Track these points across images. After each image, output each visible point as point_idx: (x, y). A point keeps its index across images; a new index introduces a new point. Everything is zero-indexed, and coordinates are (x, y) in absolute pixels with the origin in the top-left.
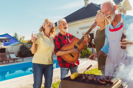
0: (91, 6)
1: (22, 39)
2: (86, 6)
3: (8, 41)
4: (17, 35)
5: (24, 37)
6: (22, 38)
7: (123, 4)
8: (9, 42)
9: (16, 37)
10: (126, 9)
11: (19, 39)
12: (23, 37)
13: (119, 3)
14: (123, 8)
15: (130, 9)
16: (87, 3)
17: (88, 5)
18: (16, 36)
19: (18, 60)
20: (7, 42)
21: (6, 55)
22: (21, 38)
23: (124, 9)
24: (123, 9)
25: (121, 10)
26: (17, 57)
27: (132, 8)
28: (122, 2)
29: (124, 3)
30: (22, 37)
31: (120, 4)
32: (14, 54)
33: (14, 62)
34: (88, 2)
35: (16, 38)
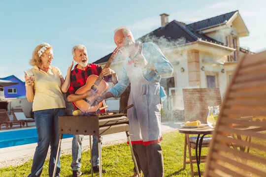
0: (172, 26)
2: (164, 26)
3: (15, 91)
7: (231, 24)
8: (16, 93)
10: (239, 34)
13: (224, 21)
15: (246, 33)
16: (166, 21)
17: (167, 24)
19: (29, 124)
20: (13, 93)
21: (8, 114)
23: (233, 33)
24: (233, 35)
26: (27, 117)
27: (249, 33)
28: (230, 20)
29: (234, 22)
31: (225, 24)
32: (22, 112)
33: (21, 127)
34: (167, 19)
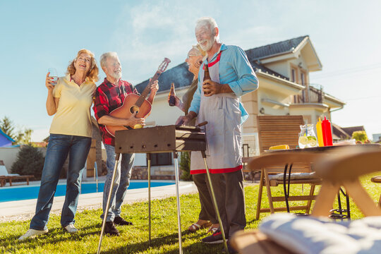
1: (23, 138)
4: (11, 125)
5: (30, 131)
6: (25, 134)
7: (299, 53)
9: (6, 130)
10: (308, 67)
11: (14, 136)
12: (28, 132)
13: (290, 49)
14: (300, 63)
15: (318, 66)
18: (6, 126)
22: (21, 135)
23: (302, 65)
25: (296, 69)
27: (321, 66)
28: (297, 48)
29: (302, 51)
30: (23, 132)
31: (292, 52)
32: (3, 165)
35: (7, 133)
